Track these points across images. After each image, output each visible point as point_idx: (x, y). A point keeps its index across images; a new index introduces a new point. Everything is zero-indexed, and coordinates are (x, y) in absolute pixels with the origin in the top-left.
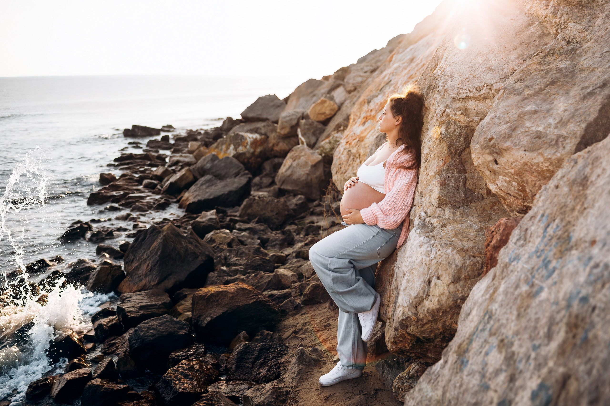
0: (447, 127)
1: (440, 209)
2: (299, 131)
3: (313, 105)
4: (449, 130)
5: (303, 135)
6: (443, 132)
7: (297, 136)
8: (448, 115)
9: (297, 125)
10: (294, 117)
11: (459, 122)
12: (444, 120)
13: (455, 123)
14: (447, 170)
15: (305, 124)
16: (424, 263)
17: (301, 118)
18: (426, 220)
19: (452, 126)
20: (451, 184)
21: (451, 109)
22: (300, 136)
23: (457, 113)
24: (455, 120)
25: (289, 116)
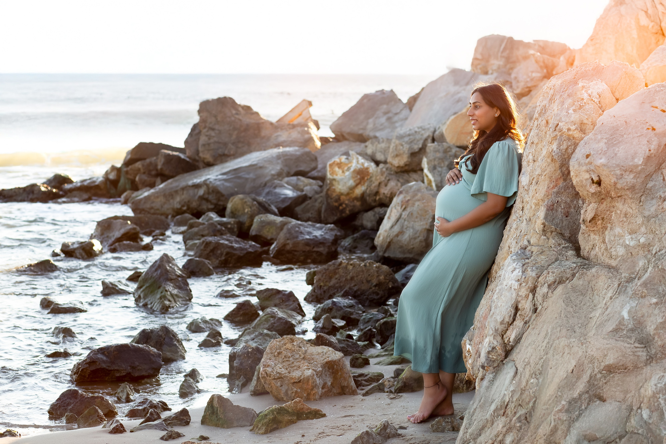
0: (560, 143)
1: (545, 237)
2: (425, 164)
3: (453, 117)
4: (561, 147)
5: (433, 169)
6: (555, 149)
7: (422, 170)
8: (561, 131)
9: (422, 150)
10: (418, 137)
11: (573, 138)
12: (556, 135)
13: (569, 139)
14: (558, 193)
15: (436, 151)
16: (512, 288)
17: (430, 140)
18: (528, 249)
19: (564, 142)
20: (560, 210)
21: (564, 123)
22: (426, 171)
23: (571, 128)
24: (569, 135)
25: (409, 135)
